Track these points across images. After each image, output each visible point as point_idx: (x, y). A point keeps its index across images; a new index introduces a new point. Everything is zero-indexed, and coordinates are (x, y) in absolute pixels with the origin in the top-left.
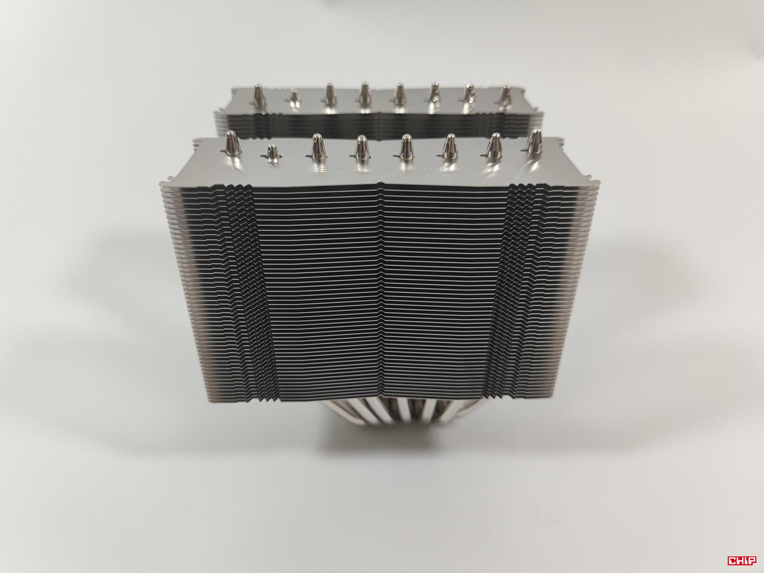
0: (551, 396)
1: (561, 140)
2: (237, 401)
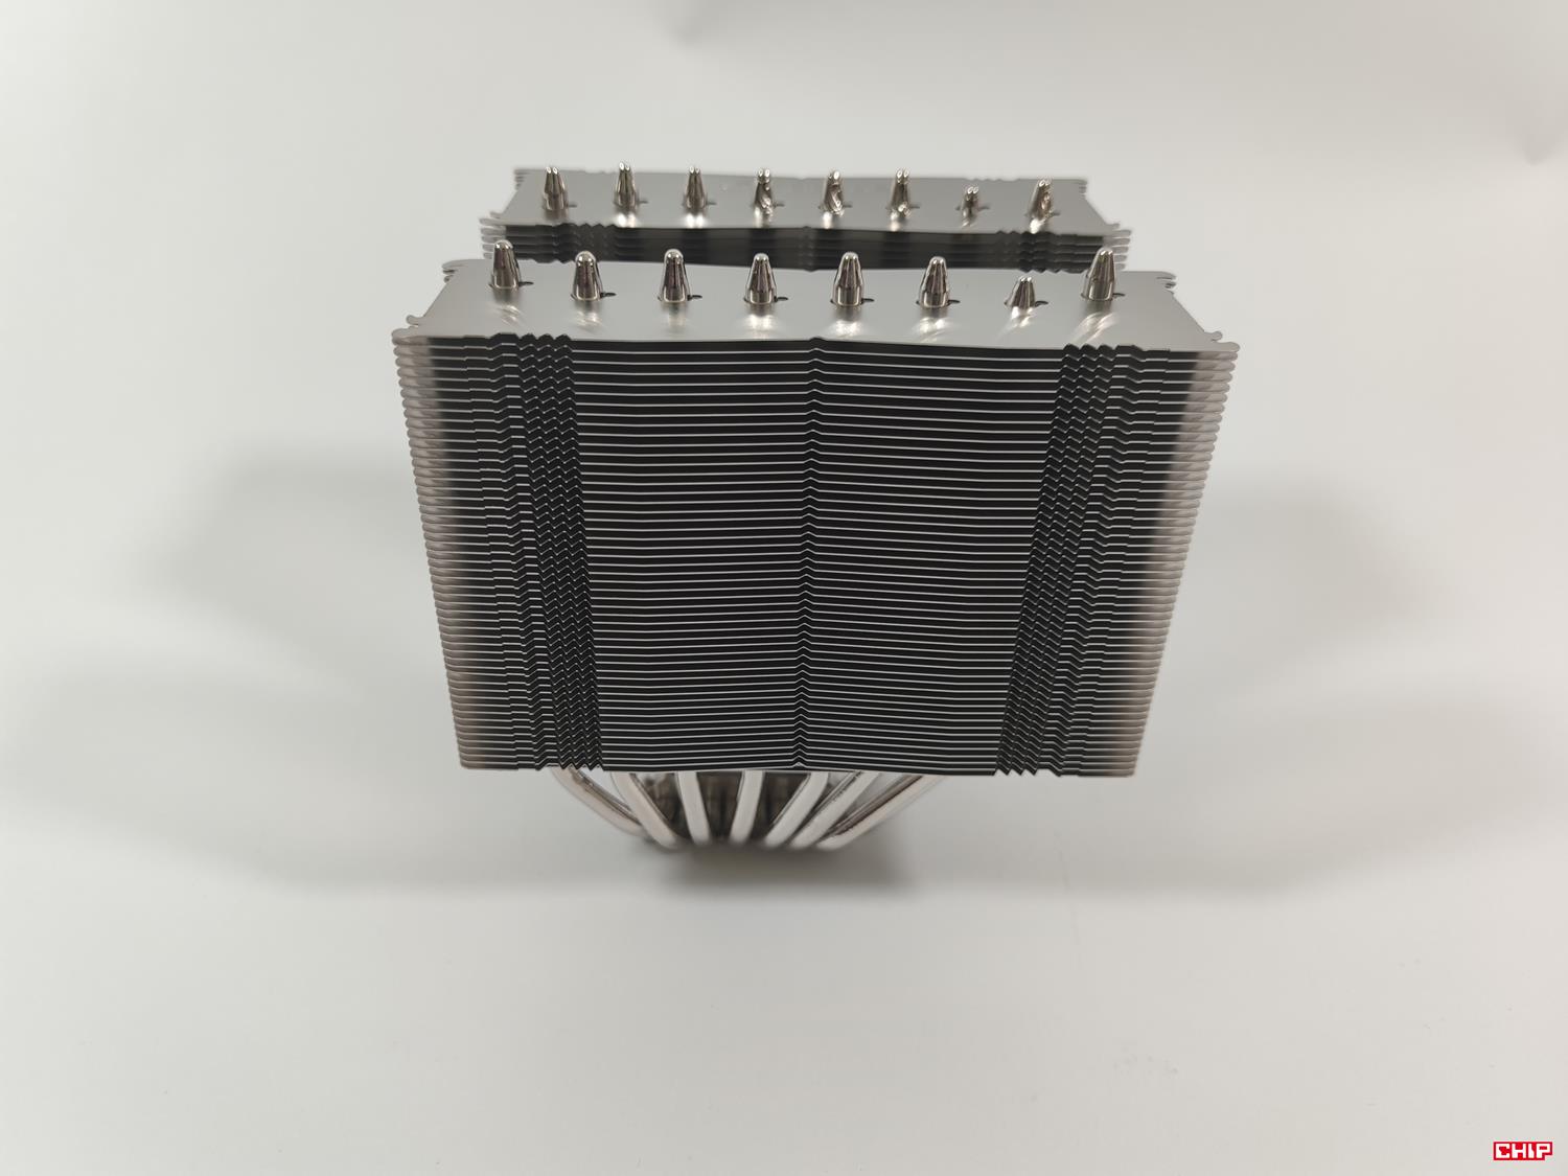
0: (1131, 773)
1: (1171, 277)
2: (516, 768)
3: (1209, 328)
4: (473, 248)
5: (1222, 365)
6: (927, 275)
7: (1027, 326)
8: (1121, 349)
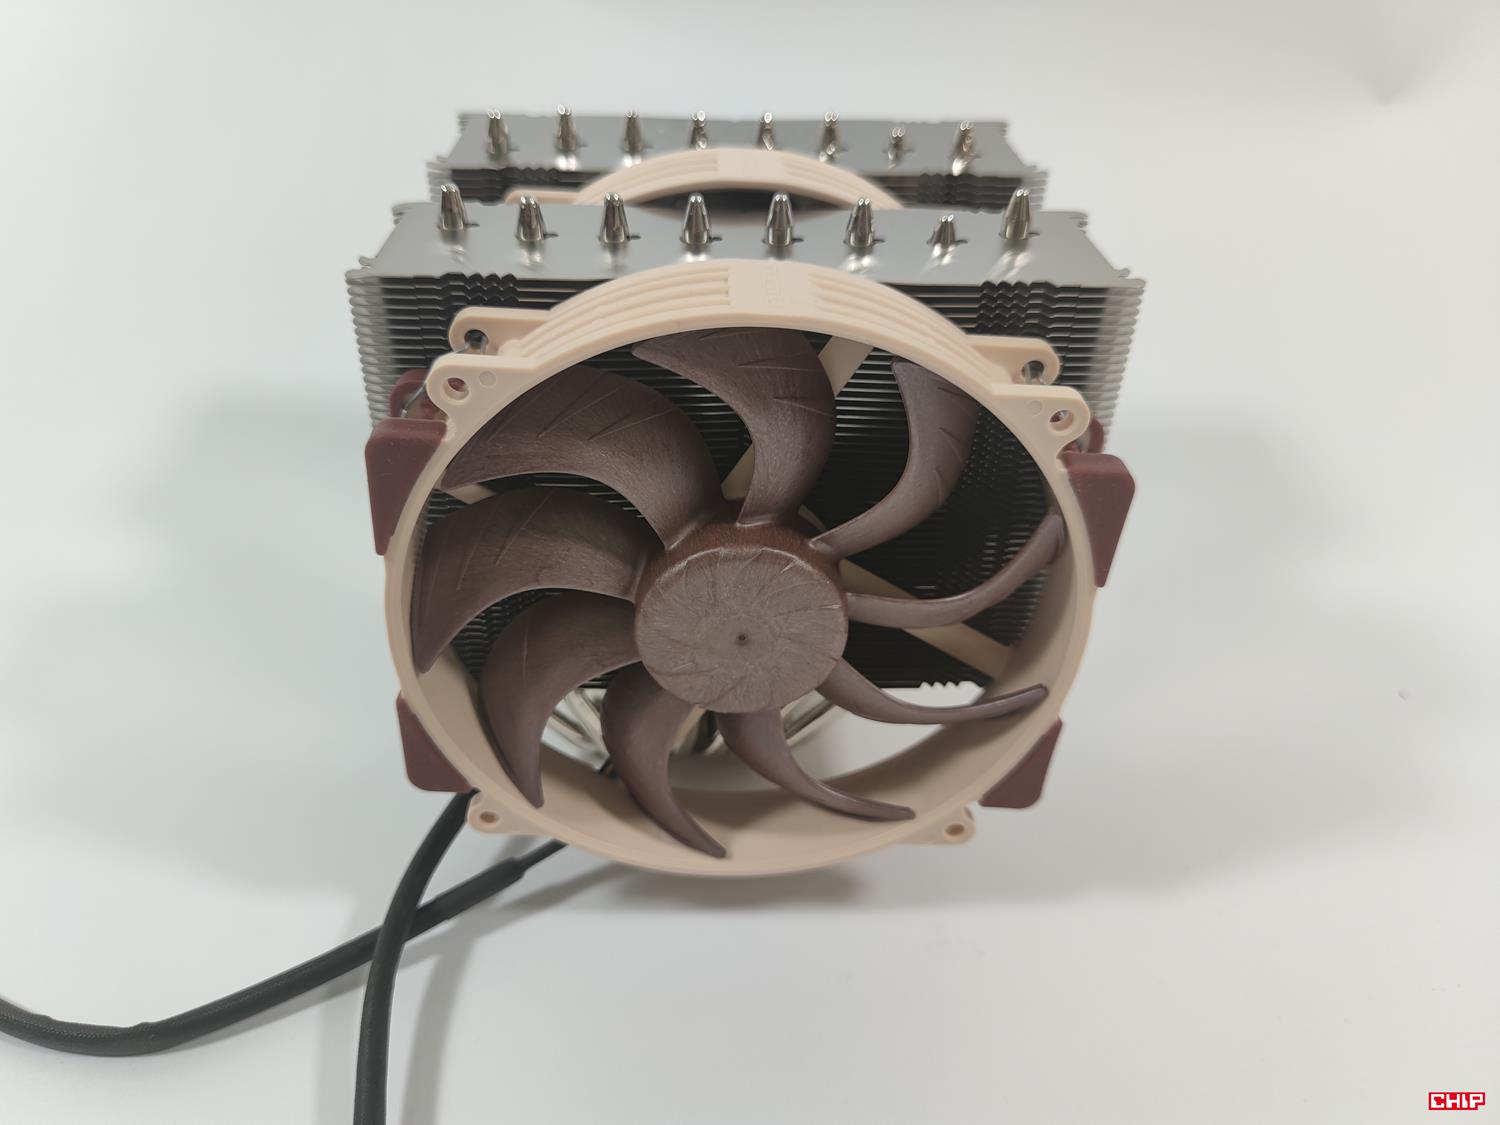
3: (1119, 265)
4: (419, 190)
5: (1130, 300)
6: (854, 216)
7: (948, 265)
8: (1035, 285)
